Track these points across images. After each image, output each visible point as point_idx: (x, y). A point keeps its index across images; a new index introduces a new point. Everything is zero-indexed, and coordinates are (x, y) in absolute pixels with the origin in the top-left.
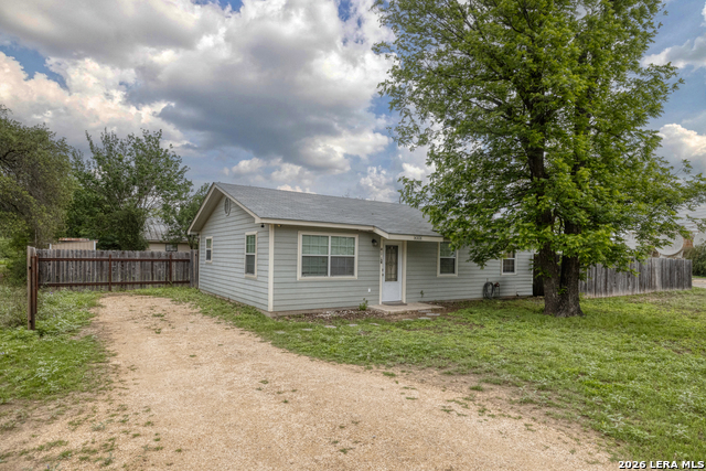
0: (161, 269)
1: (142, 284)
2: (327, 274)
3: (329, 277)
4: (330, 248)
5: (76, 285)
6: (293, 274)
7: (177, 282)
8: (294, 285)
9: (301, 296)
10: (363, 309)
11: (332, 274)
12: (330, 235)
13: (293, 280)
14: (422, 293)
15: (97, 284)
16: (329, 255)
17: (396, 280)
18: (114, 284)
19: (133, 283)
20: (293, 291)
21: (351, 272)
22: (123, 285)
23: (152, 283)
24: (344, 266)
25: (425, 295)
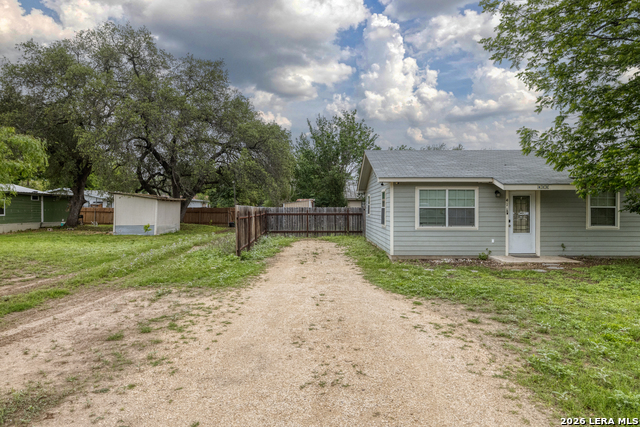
0: (341, 221)
1: (328, 233)
2: (444, 224)
3: (447, 227)
4: (447, 201)
5: (288, 232)
6: (411, 224)
7: (353, 232)
8: (412, 234)
9: (420, 244)
10: (484, 258)
11: (450, 224)
12: (447, 189)
13: (412, 229)
14: (563, 246)
15: (300, 232)
16: (447, 207)
17: (528, 230)
18: (310, 232)
19: (323, 232)
20: (412, 239)
21: (472, 223)
22: (316, 233)
23: (335, 232)
24: (465, 217)
25: (567, 249)
